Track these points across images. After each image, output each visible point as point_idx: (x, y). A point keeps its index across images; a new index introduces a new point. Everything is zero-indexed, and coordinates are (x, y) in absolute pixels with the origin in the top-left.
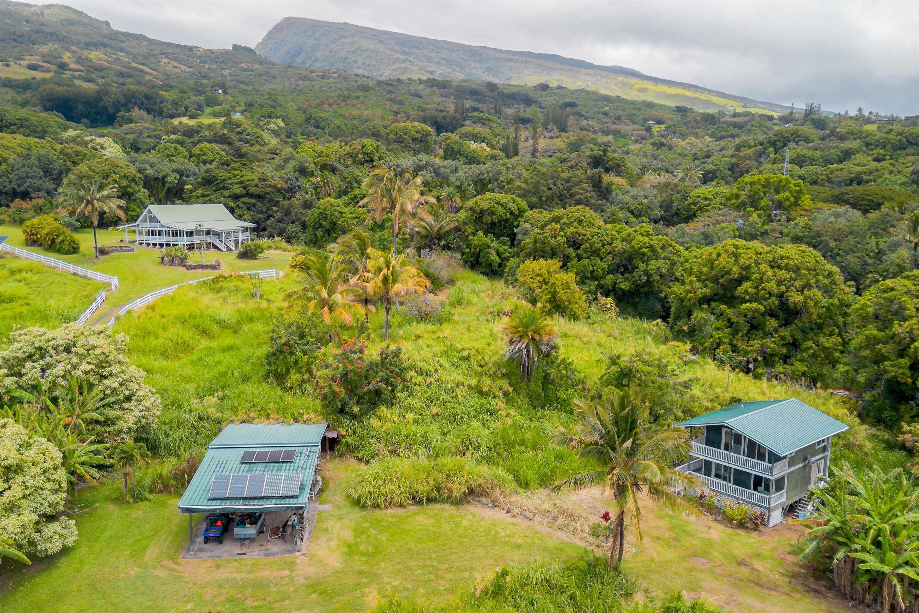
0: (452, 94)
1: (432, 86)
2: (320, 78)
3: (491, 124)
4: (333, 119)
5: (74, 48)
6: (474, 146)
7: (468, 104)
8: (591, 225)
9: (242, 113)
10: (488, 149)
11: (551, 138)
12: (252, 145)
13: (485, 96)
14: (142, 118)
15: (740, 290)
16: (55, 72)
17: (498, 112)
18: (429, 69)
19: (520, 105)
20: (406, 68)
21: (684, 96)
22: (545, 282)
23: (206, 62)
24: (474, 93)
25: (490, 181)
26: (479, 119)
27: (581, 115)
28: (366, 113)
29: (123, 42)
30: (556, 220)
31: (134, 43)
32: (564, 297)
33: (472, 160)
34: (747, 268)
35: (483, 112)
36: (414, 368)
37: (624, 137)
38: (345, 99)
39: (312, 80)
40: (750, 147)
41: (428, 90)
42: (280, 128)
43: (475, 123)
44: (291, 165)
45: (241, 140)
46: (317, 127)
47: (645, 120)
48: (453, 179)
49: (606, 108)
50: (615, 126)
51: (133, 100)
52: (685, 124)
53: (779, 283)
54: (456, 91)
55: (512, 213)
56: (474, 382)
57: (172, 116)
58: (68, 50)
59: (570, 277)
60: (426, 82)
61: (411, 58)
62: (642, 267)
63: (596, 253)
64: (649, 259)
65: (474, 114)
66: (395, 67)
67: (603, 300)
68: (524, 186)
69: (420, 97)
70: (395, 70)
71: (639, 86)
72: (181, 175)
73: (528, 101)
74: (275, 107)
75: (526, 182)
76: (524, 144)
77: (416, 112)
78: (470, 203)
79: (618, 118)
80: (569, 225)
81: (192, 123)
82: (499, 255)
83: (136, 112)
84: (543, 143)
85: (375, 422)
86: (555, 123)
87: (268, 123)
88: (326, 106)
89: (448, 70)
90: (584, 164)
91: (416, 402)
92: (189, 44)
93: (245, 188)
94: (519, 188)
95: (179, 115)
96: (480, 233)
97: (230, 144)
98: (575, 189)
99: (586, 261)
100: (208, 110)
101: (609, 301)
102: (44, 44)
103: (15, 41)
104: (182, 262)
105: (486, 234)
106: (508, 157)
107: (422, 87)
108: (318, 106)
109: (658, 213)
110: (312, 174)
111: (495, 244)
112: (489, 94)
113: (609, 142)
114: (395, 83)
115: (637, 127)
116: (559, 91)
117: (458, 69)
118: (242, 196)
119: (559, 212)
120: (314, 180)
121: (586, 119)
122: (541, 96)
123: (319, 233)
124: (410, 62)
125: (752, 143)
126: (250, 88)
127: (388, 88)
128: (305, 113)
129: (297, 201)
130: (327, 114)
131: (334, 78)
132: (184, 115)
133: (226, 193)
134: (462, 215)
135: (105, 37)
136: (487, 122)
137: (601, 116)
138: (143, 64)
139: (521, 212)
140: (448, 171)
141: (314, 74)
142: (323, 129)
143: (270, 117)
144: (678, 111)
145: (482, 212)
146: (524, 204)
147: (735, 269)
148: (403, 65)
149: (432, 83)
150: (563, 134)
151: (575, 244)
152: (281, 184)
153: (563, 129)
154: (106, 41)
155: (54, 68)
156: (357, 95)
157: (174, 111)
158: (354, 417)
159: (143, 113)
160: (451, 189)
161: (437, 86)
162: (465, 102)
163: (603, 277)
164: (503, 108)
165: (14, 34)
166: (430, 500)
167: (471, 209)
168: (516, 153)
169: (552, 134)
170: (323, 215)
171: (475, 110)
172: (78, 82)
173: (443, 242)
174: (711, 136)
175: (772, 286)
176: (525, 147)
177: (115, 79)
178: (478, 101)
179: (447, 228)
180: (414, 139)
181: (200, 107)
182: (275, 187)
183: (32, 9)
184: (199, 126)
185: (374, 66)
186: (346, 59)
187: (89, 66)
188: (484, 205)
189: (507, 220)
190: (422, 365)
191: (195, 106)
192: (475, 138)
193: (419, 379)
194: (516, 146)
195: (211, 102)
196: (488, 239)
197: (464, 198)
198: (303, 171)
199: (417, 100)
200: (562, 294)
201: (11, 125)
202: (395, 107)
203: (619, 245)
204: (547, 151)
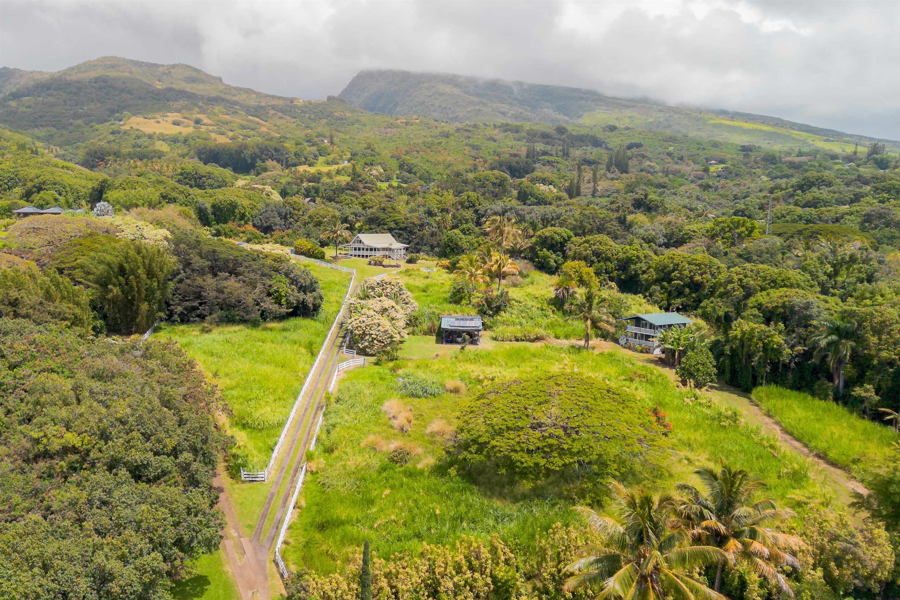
0: (524, 138)
1: (506, 131)
2: (404, 125)
3: (559, 166)
4: (422, 165)
5: (200, 104)
6: (542, 187)
7: (539, 147)
8: (606, 244)
9: (349, 161)
10: (555, 190)
11: (612, 179)
12: (373, 191)
13: (554, 139)
14: (274, 168)
15: (673, 274)
16: (194, 127)
17: (566, 155)
18: (502, 110)
19: (587, 146)
20: (479, 110)
21: (761, 131)
22: (577, 272)
23: (305, 112)
24: (545, 137)
25: (552, 219)
26: (548, 162)
27: (644, 157)
28: (449, 158)
29: (234, 96)
30: (587, 242)
31: (244, 96)
32: (586, 279)
33: (541, 201)
34: (678, 265)
35: (551, 155)
36: (514, 300)
37: (682, 176)
38: (429, 146)
39: (397, 127)
40: (782, 189)
41: (503, 134)
42: (381, 174)
43: (544, 165)
44: (422, 209)
45: (365, 188)
46: (410, 172)
47: (707, 160)
48: (528, 217)
49: (671, 149)
50: (677, 167)
51: (266, 152)
52: (745, 164)
53: (690, 272)
54: (528, 134)
55: (564, 239)
56: (539, 306)
57: (295, 165)
58: (196, 105)
59: (591, 270)
60: (500, 127)
61: (484, 101)
62: (633, 267)
63: (608, 259)
64: (636, 263)
65: (544, 157)
66: (469, 109)
67: (610, 283)
68: (574, 223)
69: (495, 141)
70: (469, 112)
71: (713, 122)
72: (356, 216)
73: (596, 143)
74: (374, 155)
75: (576, 220)
76: (587, 185)
77: (492, 157)
78: (539, 233)
79: (681, 159)
80: (594, 245)
81: (312, 170)
82: (555, 262)
83: (270, 163)
84: (602, 185)
85: (499, 317)
86: (617, 166)
87: (371, 170)
88: (415, 153)
89: (520, 110)
90: (629, 205)
91: (515, 312)
92: (289, 96)
93: (396, 224)
94: (570, 223)
95: (300, 164)
96: (545, 250)
97: (358, 190)
98: (608, 225)
99: (602, 264)
100: (321, 159)
101: (613, 284)
102: (177, 101)
103: (154, 99)
104: (380, 264)
105: (548, 250)
106: (571, 197)
107: (497, 131)
108: (407, 153)
109: (662, 240)
110: (435, 215)
111: (554, 256)
112: (558, 136)
113: (665, 183)
114: (472, 129)
115: (697, 167)
116: (627, 132)
117: (530, 109)
118: (395, 229)
119: (588, 238)
120: (437, 219)
121: (650, 160)
122: (609, 137)
123: (448, 250)
124: (484, 104)
125: (784, 186)
126: (348, 137)
127: (466, 134)
128: (398, 159)
129: (427, 231)
130: (416, 160)
131: (416, 124)
132: (305, 163)
133: (386, 227)
134: (534, 239)
135: (221, 92)
136: (556, 164)
137: (665, 157)
138: (255, 116)
139: (569, 237)
140: (525, 213)
141: (398, 121)
142: (415, 173)
143: (372, 165)
144: (742, 150)
145: (546, 237)
146: (571, 233)
147: (671, 265)
148: (477, 107)
149: (506, 128)
150: (624, 175)
151: (597, 254)
152: (417, 222)
153: (624, 170)
154: (222, 95)
155: (192, 123)
156: (439, 141)
157: (296, 160)
158: (490, 316)
159: (275, 163)
160: (526, 225)
161: (510, 130)
162: (536, 144)
163: (612, 272)
164: (571, 150)
165: (152, 92)
166: (522, 340)
167: (539, 236)
168: (578, 194)
169: (613, 176)
170: (451, 240)
171: (545, 153)
172: (213, 135)
173: (522, 255)
174: (768, 175)
175: (686, 272)
176: (586, 188)
177: (240, 131)
178: (547, 143)
179: (525, 247)
180: (494, 184)
181: (316, 157)
182: (413, 223)
183: (161, 69)
184: (319, 174)
185: (450, 108)
186: (423, 103)
187: (218, 121)
188: (548, 234)
189: (561, 243)
190: (518, 299)
191: (312, 156)
192: (544, 181)
193: (516, 304)
194: (578, 187)
195: (322, 152)
196: (549, 253)
197: (534, 230)
198: (430, 213)
199: (492, 144)
200: (585, 277)
201: (202, 177)
202: (474, 153)
203: (621, 256)
204: (607, 190)
